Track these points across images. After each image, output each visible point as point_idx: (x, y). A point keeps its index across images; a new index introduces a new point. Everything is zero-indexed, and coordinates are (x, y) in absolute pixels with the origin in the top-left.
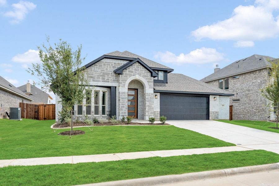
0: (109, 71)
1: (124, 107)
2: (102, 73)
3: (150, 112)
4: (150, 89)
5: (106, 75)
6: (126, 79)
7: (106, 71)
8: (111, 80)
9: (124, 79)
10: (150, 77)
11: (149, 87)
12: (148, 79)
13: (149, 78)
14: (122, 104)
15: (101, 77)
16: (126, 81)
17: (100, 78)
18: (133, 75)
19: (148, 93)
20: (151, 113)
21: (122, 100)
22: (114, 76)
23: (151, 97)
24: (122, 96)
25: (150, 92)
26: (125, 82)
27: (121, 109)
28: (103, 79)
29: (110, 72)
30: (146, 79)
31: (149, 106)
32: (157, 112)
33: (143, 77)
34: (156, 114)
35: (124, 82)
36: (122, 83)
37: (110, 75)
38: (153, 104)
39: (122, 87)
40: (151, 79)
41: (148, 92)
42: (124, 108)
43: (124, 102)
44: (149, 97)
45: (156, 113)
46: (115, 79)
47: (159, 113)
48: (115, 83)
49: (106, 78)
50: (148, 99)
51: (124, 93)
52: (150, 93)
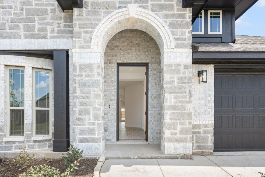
0: (47, 5)
1: (87, 112)
2: (24, 12)
3: (179, 127)
4: (178, 50)
5: (36, 18)
6: (95, 20)
7: (36, 5)
8: (52, 31)
9: (88, 20)
10: (178, 10)
11: (174, 43)
12: (173, 16)
13: (176, 12)
14: (82, 104)
15: (21, 25)
16: (94, 26)
17: (18, 27)
18: (118, 5)
19: (170, 65)
20: (181, 133)
21: (81, 92)
22: (60, 18)
23: (181, 76)
24: (80, 76)
25: (178, 61)
26: (91, 32)
27: (78, 119)
28: (28, 29)
29: (49, 8)
30: (166, 16)
31: (174, 108)
32: (206, 126)
33: (153, 11)
34: (199, 133)
35: (86, 32)
36: (83, 35)
37: (49, 17)
38: (190, 102)
39: (81, 47)
40: (183, 16)
41: (173, 61)
42: (87, 117)
43: (88, 98)
44: (176, 76)
45: (202, 130)
46: (65, 26)
47: (211, 129)
48: (65, 40)
49: (37, 26)
50: (172, 82)
51: (89, 67)
52: (179, 65)
